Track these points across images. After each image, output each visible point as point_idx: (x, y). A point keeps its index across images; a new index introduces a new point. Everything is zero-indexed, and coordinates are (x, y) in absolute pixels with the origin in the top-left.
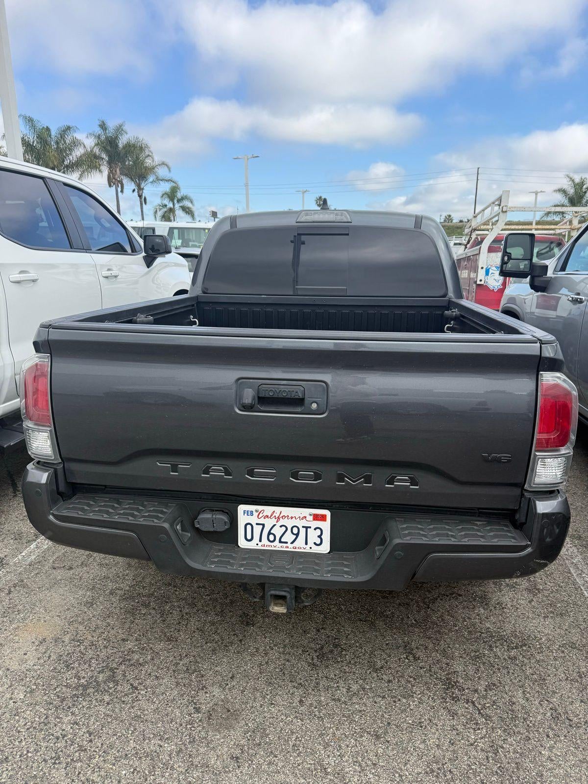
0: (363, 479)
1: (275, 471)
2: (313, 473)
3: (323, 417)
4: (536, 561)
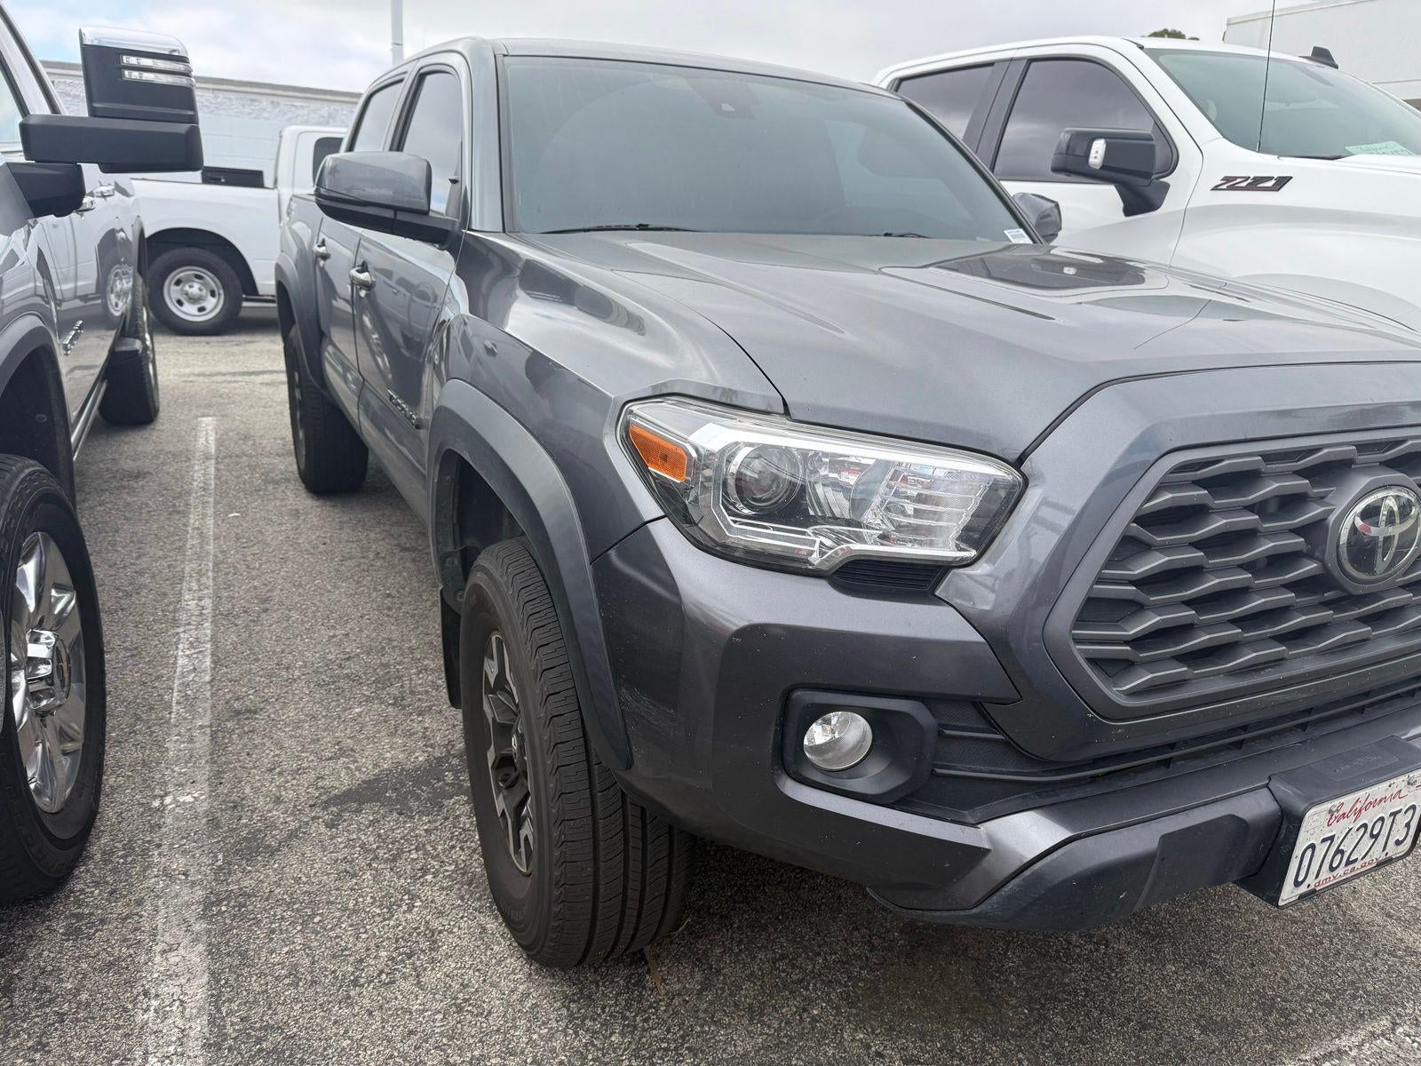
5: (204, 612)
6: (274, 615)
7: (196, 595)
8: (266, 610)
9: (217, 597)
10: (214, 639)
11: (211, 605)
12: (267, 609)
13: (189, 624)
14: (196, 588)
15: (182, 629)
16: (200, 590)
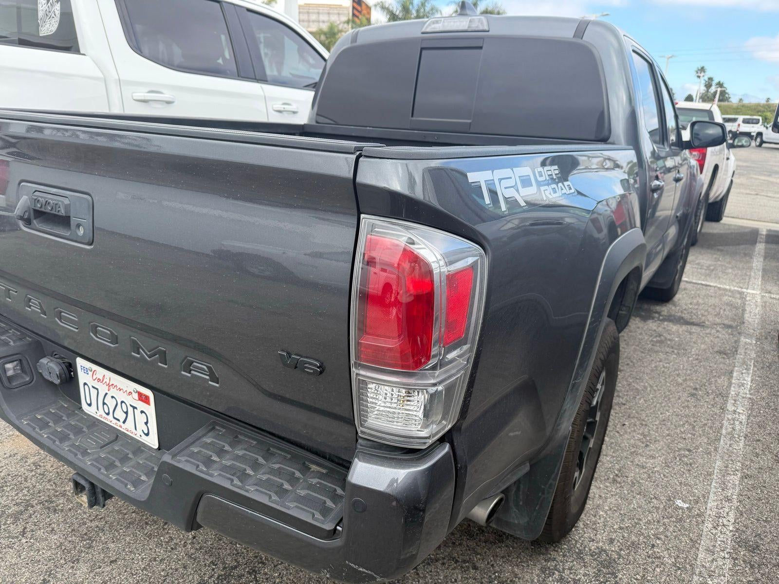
0: (157, 356)
1: (76, 319)
2: (109, 332)
3: (88, 249)
4: (349, 565)
5: (733, 402)
6: (692, 384)
7: (737, 416)
8: (696, 389)
9: (723, 409)
10: (730, 384)
11: (728, 405)
12: (694, 389)
13: (743, 398)
14: (737, 423)
15: (748, 396)
16: (734, 420)
